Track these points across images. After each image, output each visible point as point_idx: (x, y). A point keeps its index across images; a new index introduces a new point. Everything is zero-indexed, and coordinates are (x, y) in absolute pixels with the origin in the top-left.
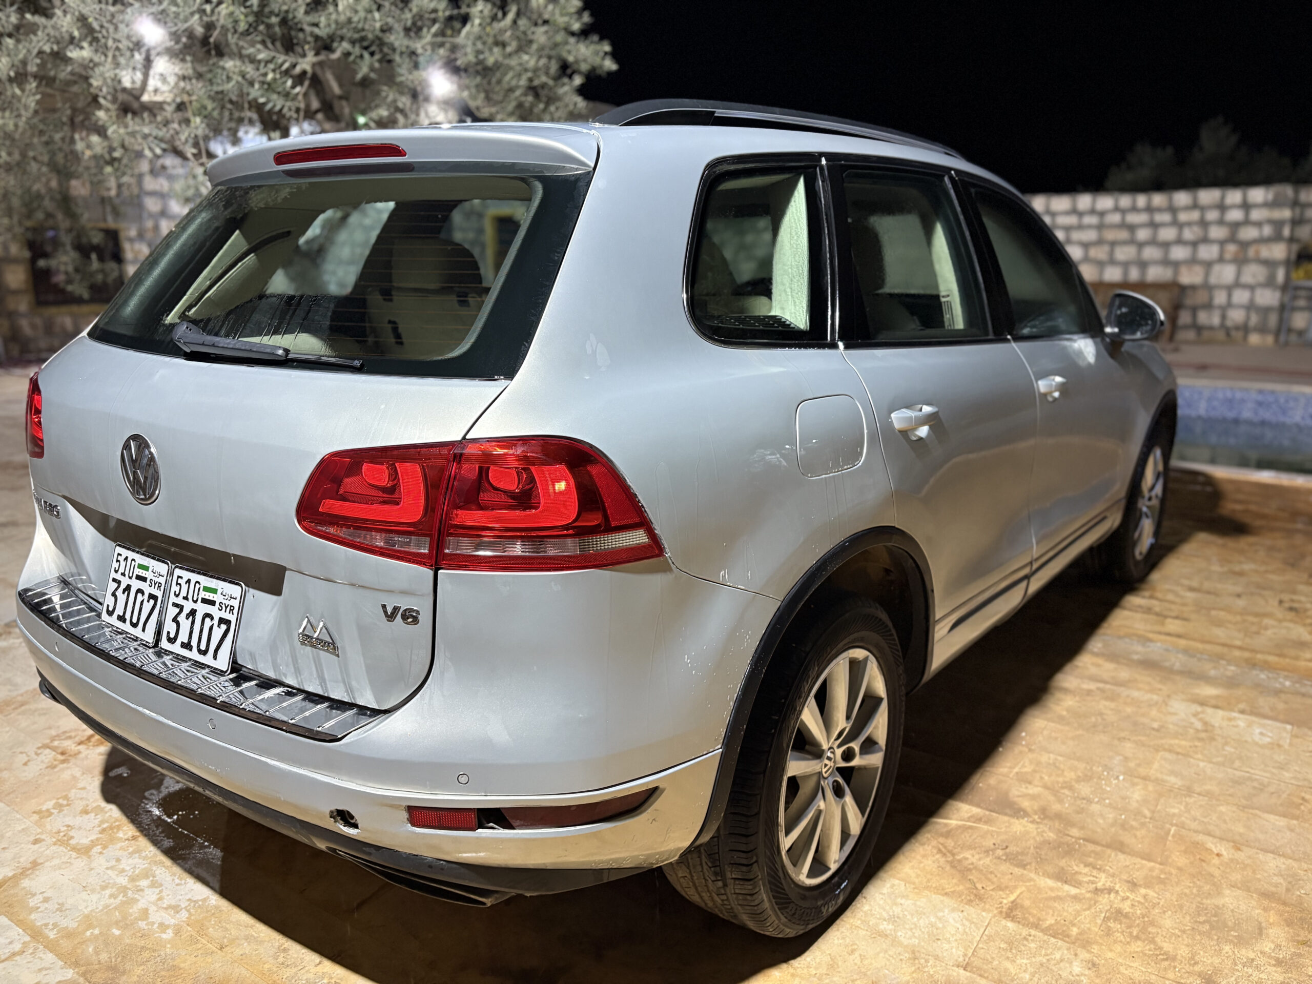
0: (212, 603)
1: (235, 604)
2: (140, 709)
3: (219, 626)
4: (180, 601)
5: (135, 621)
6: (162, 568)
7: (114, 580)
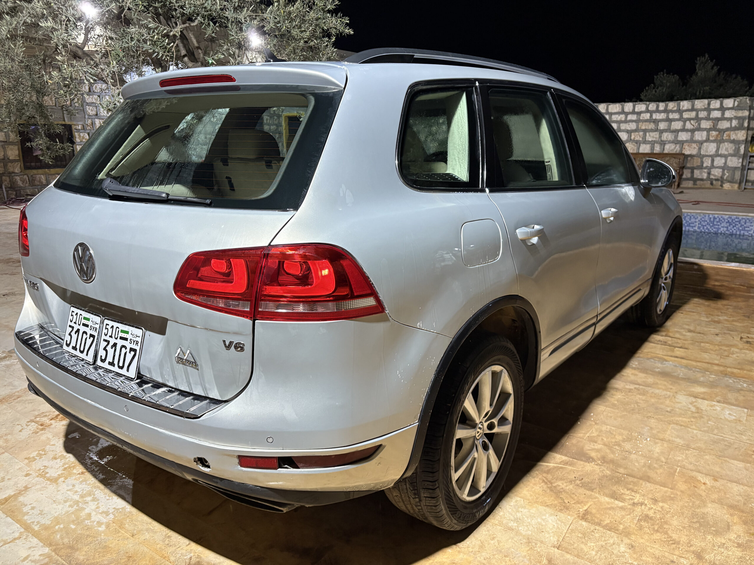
0: (126, 339)
1: (139, 339)
2: (86, 400)
3: (130, 352)
4: (107, 338)
5: (82, 349)
6: (97, 319)
7: (70, 326)
